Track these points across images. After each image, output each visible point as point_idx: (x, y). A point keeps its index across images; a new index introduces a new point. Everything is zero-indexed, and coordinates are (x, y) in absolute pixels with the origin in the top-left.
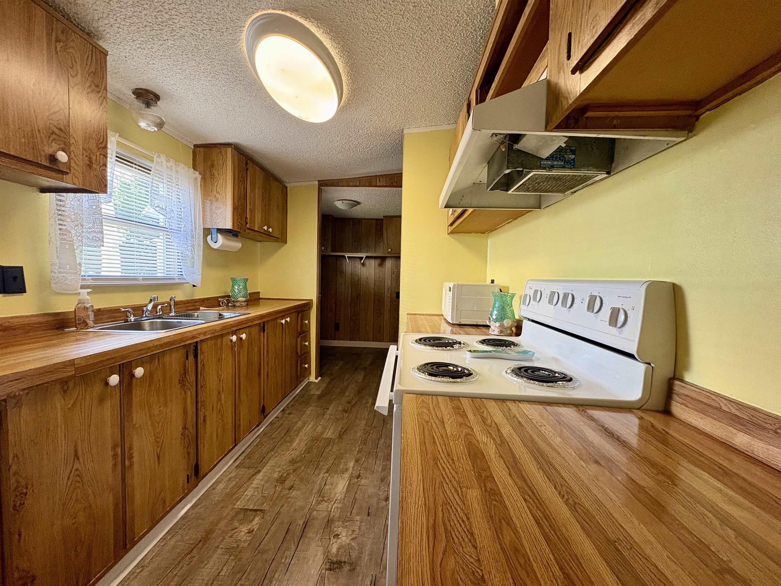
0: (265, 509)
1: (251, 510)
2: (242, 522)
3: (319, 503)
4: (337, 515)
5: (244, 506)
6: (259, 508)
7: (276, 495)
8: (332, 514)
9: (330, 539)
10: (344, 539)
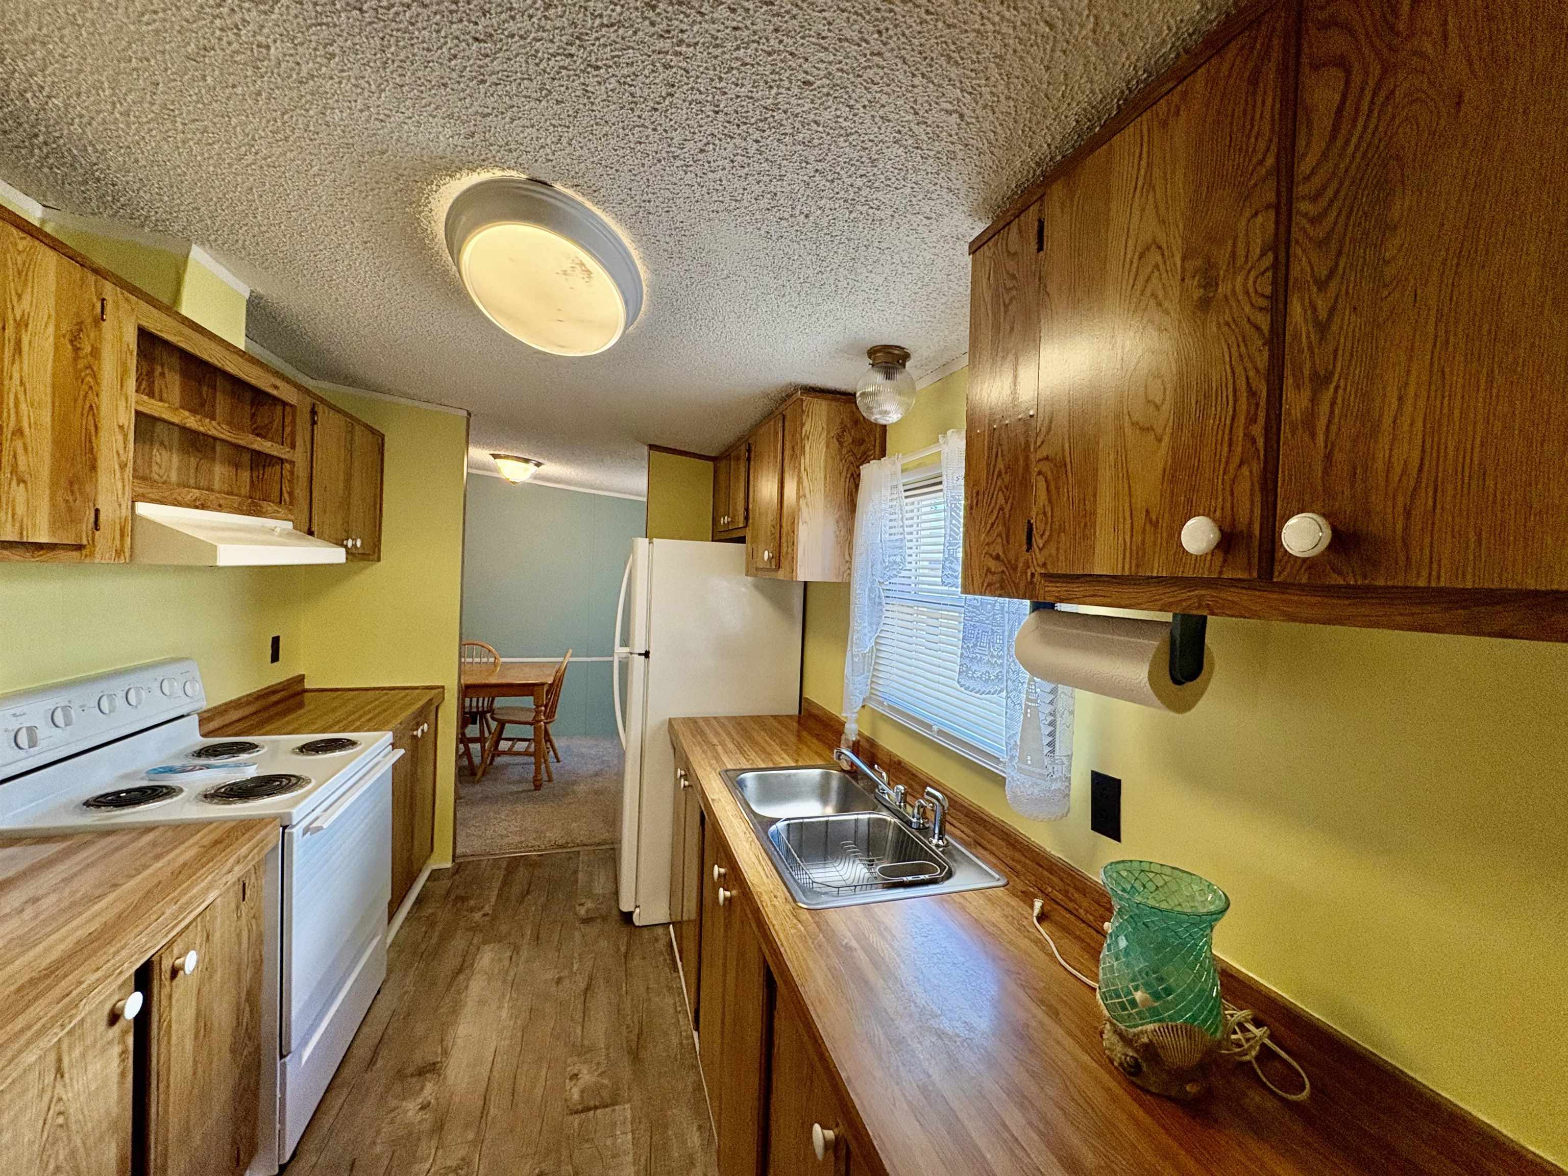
0: (571, 1118)
1: (596, 1108)
2: (599, 1087)
3: (463, 1159)
4: (423, 1144)
5: (614, 1110)
6: (583, 1116)
7: (565, 1153)
8: (434, 1143)
9: (437, 1099)
10: (411, 1107)
